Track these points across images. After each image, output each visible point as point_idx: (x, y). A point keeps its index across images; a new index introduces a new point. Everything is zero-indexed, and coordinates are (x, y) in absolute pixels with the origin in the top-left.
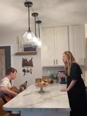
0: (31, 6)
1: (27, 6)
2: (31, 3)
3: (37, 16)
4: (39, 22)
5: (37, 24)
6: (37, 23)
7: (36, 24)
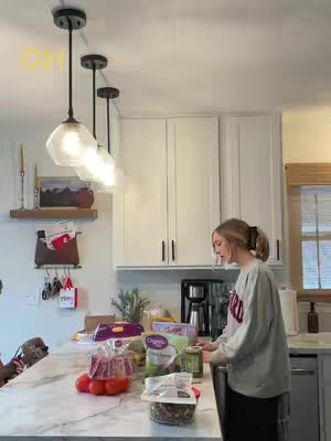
0: (79, 23)
1: (62, 23)
2: (81, 14)
3: (102, 66)
4: (109, 93)
5: (101, 102)
6: (102, 97)
7: (98, 99)
